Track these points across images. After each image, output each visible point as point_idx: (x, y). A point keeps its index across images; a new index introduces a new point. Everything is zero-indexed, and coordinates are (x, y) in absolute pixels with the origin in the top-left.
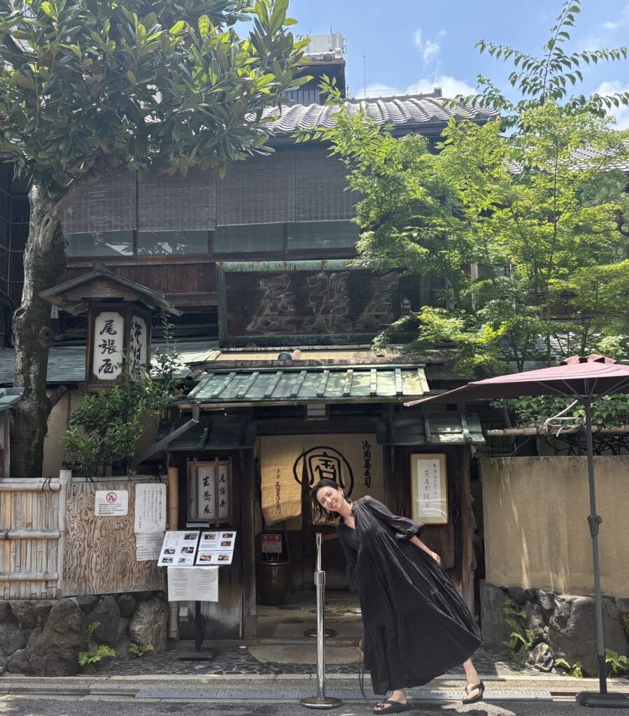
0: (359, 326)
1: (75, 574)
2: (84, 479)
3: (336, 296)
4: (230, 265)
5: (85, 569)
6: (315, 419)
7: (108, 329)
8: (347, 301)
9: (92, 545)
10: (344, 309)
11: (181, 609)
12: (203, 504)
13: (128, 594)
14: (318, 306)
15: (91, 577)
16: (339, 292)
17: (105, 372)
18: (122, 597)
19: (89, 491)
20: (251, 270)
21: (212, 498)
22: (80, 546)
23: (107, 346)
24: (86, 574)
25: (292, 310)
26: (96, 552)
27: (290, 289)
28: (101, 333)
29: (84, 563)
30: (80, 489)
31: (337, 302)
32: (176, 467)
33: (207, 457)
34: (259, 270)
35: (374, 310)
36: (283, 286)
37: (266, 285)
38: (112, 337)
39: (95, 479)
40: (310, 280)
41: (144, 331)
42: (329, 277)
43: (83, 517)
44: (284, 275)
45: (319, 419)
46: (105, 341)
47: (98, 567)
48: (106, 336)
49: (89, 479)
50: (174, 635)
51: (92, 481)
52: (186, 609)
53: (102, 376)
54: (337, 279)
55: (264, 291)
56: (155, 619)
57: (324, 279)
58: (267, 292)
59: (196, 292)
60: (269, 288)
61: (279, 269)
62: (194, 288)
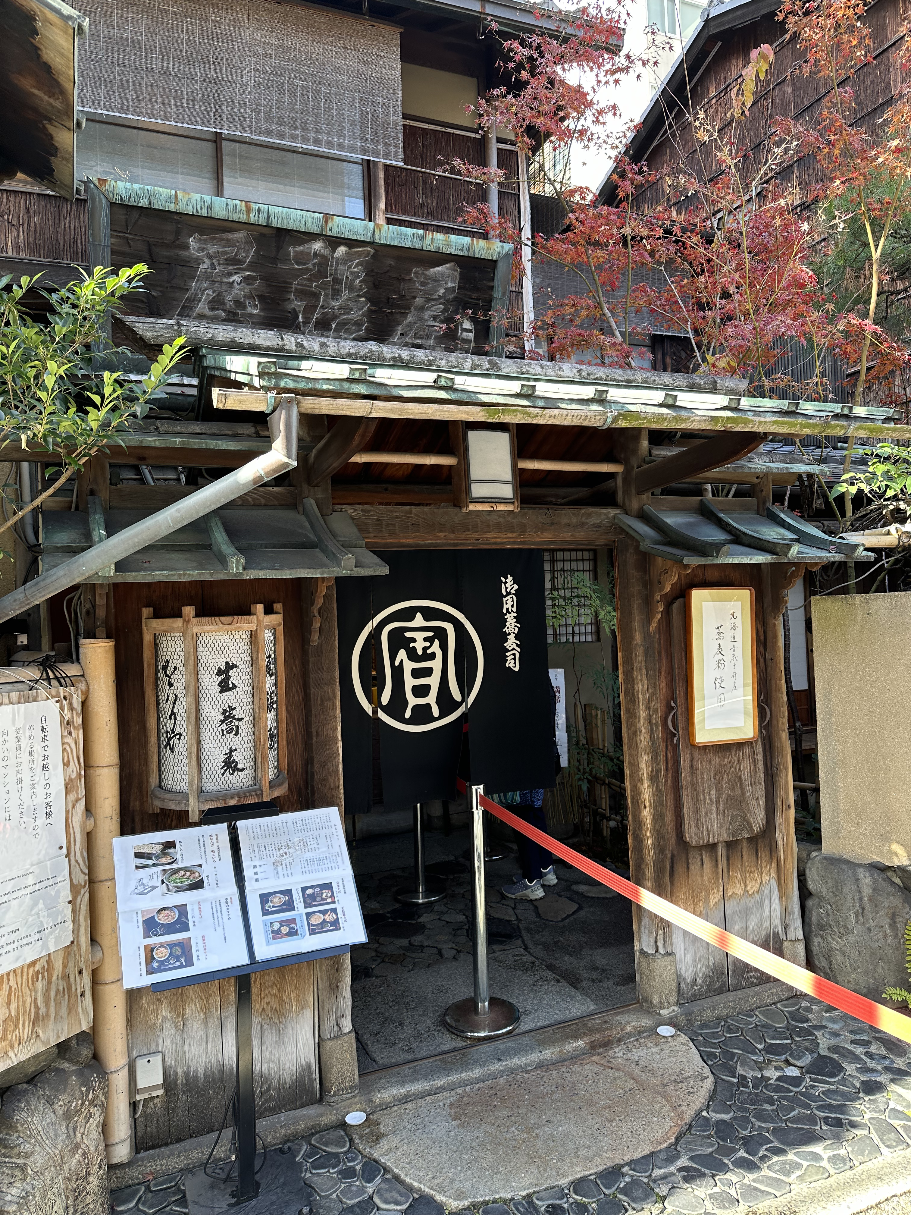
3: (345, 295)
4: (124, 189)
6: (486, 507)
8: (365, 309)
10: (358, 324)
12: (217, 746)
14: (310, 310)
16: (351, 288)
20: (172, 207)
21: (245, 727)
25: (256, 312)
27: (252, 266)
31: (347, 309)
32: (108, 637)
34: (190, 210)
35: (412, 333)
36: (239, 257)
37: (203, 250)
40: (295, 252)
42: (334, 252)
44: (240, 235)
50: (121, 1152)
52: (157, 1060)
54: (346, 260)
55: (199, 261)
57: (323, 256)
58: (205, 266)
59: (23, 255)
60: (210, 257)
61: (235, 217)
62: (16, 246)
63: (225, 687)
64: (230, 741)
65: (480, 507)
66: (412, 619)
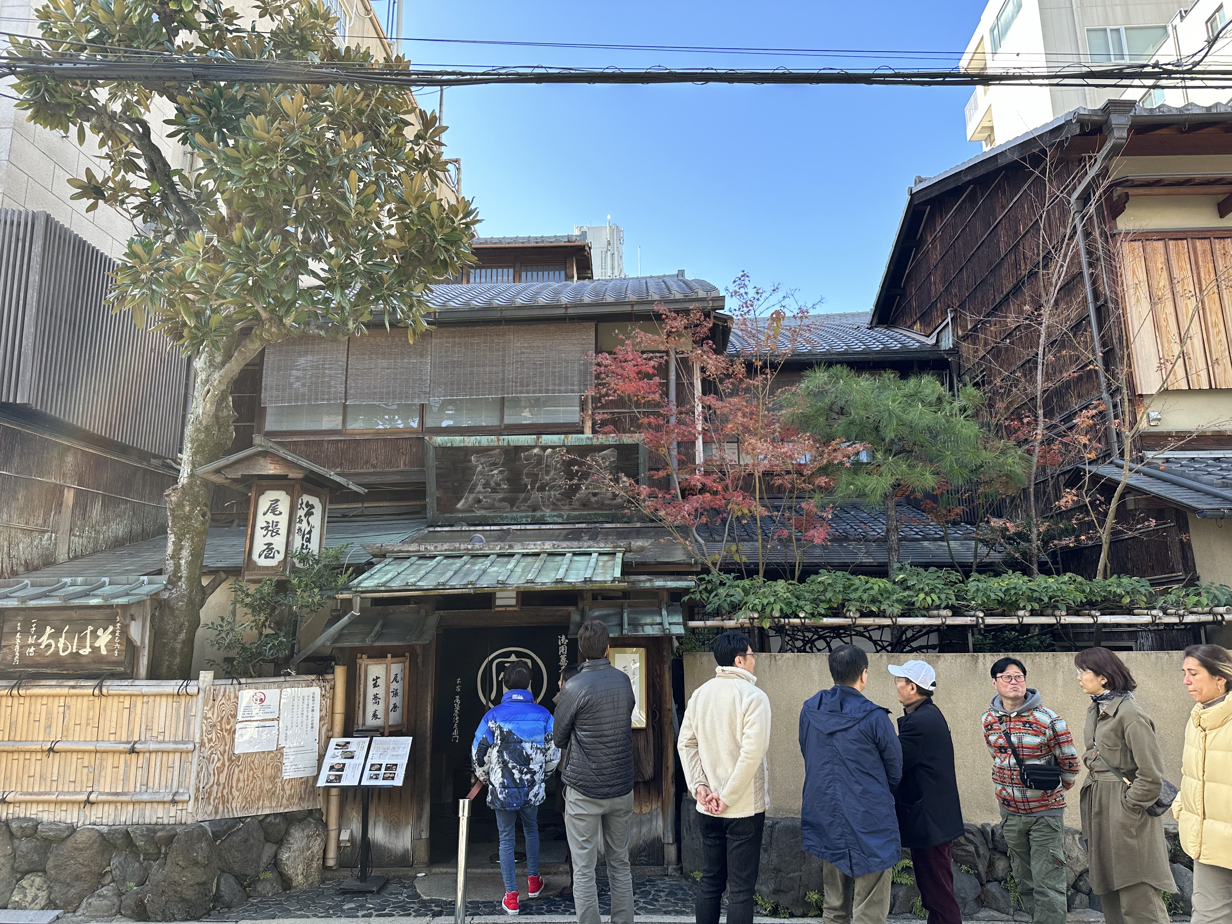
0: (576, 504)
1: (210, 794)
2: (230, 681)
3: (553, 472)
4: (439, 440)
5: (224, 788)
6: (504, 609)
7: (273, 509)
8: (564, 478)
9: (234, 758)
10: (560, 486)
11: (343, 831)
12: (371, 708)
13: (276, 815)
14: (533, 483)
15: (230, 797)
16: (555, 469)
17: (266, 557)
18: (268, 820)
19: (232, 695)
20: (462, 445)
21: (382, 702)
22: (219, 760)
23: (270, 528)
24: (225, 793)
25: (506, 487)
26: (238, 766)
28: (264, 514)
29: (222, 780)
30: (222, 694)
31: (554, 480)
32: (344, 665)
33: (379, 654)
34: (470, 445)
35: (593, 487)
36: (496, 462)
37: (478, 461)
38: (276, 518)
39: (243, 681)
40: (524, 455)
41: (318, 511)
42: (545, 452)
43: (223, 726)
44: (497, 451)
45: (508, 609)
46: (268, 523)
47: (241, 784)
48: (270, 517)
49: (235, 682)
50: (331, 863)
51: (240, 684)
52: (349, 831)
53: (262, 562)
54: (551, 456)
55: (477, 466)
56: (308, 844)
57: (539, 455)
58: (479, 468)
59: (407, 468)
60: (482, 464)
61: (492, 444)
62: (405, 464)
63: (375, 686)
64: (376, 707)
65: (500, 609)
66: (509, 657)
